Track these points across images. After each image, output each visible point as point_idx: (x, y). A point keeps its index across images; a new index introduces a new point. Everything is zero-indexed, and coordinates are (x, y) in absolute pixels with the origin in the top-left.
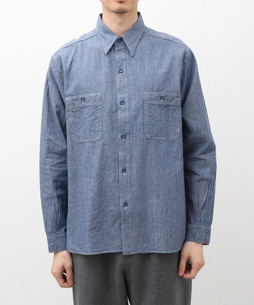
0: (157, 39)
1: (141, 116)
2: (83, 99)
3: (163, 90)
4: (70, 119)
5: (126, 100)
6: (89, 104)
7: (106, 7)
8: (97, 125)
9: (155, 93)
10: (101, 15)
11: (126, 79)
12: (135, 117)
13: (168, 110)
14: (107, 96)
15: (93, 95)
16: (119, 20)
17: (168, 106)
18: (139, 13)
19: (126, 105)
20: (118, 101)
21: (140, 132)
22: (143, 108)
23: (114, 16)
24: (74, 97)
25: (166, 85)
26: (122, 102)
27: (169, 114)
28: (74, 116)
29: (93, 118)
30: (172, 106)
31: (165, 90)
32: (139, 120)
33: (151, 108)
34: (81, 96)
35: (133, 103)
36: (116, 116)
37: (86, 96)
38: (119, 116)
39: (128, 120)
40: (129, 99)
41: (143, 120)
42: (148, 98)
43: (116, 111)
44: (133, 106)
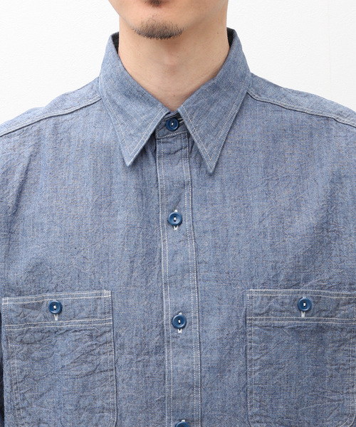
0: (287, 116)
1: (238, 366)
2: (56, 308)
3: (306, 280)
4: (16, 363)
5: (191, 316)
6: (75, 323)
8: (98, 391)
9: (281, 293)
10: (115, 38)
11: (190, 247)
12: (220, 369)
13: (321, 342)
14: (131, 302)
15: (88, 295)
17: (321, 329)
18: (231, 34)
19: (192, 331)
20: (167, 317)
21: (236, 415)
22: (244, 340)
24: (29, 299)
25: (317, 264)
26: (179, 322)
27: (323, 353)
28: (27, 356)
29: (86, 368)
30: (335, 329)
31: (313, 282)
32: (232, 379)
33: (268, 339)
34: (49, 298)
35: (214, 322)
36: (160, 364)
37: (65, 298)
38: (170, 366)
39: (197, 377)
40: (201, 311)
41: (243, 378)
42: (261, 307)
43: (159, 349)
44: (213, 334)
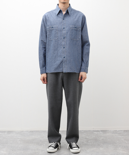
1: (69, 32)
5: (65, 28)
6: (54, 29)
7: (60, 1)
8: (56, 35)
9: (73, 26)
10: (58, 5)
11: (65, 22)
13: (77, 31)
15: (55, 26)
16: (64, 5)
18: (70, 4)
20: (63, 28)
21: (69, 37)
22: (70, 30)
23: (62, 4)
24: (50, 27)
26: (64, 28)
28: (49, 32)
29: (55, 33)
31: (77, 25)
33: (72, 30)
34: (52, 27)
36: (62, 32)
37: (53, 26)
38: (63, 32)
39: (65, 33)
40: (66, 27)
42: (71, 27)
44: (67, 29)
